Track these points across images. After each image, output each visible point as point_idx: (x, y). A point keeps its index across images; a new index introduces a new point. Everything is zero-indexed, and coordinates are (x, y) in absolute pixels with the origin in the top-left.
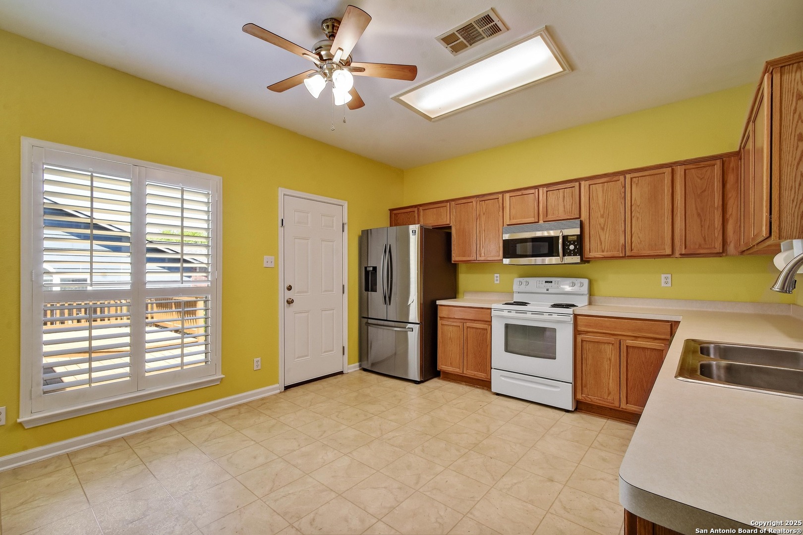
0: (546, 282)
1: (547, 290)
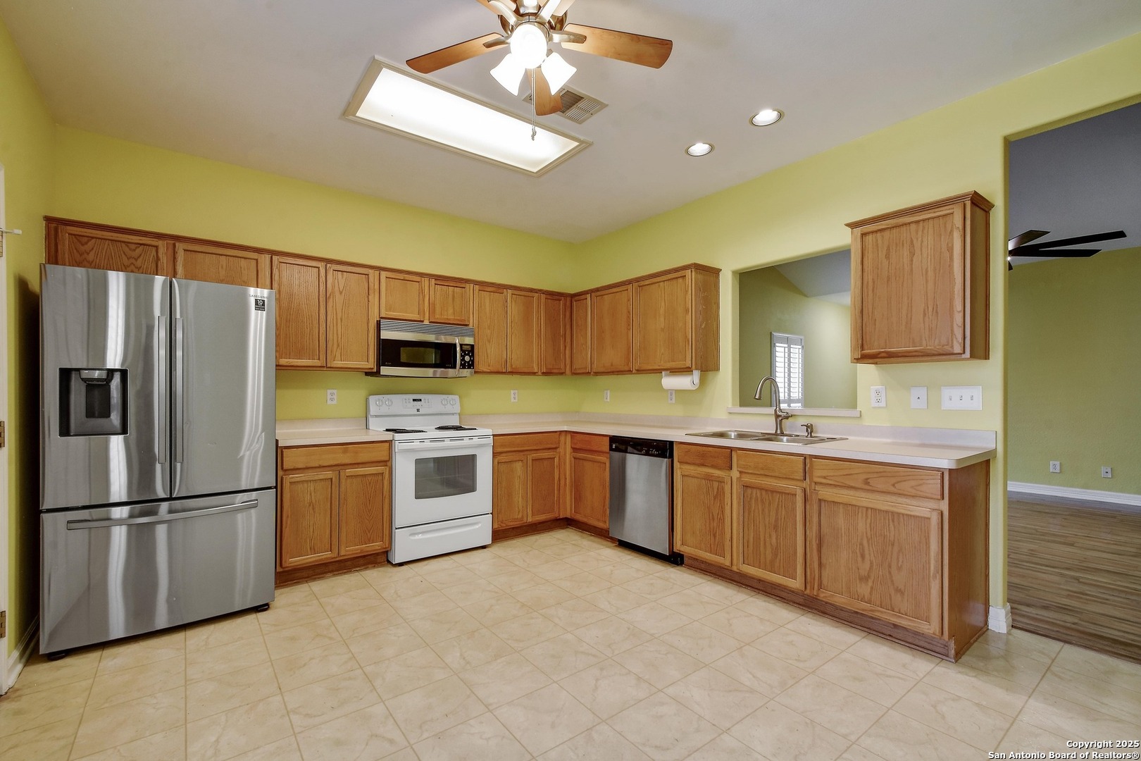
0: (414, 400)
1: (418, 410)
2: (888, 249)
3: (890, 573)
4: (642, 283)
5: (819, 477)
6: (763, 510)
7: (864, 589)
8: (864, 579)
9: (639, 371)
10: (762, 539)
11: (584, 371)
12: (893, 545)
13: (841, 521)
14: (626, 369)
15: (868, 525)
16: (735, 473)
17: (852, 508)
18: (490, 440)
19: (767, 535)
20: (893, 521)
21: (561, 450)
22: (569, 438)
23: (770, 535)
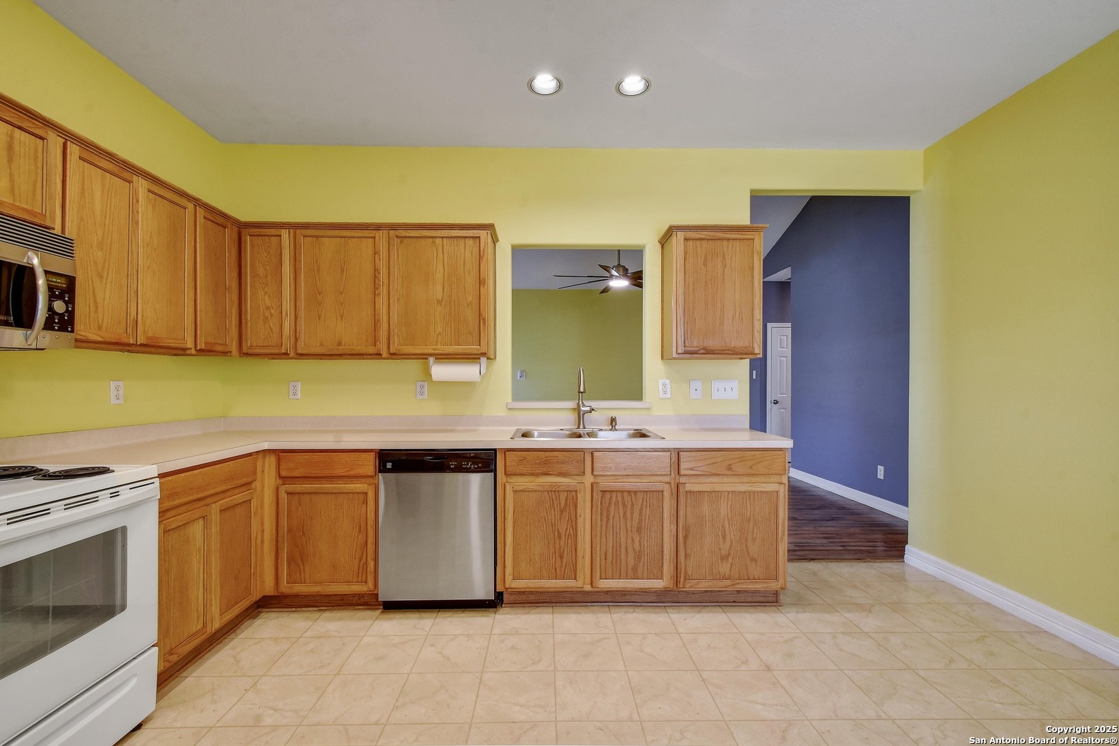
2: (706, 257)
3: (746, 546)
4: (403, 233)
5: (686, 469)
6: (625, 513)
7: (724, 568)
8: (724, 558)
9: (393, 356)
10: (623, 546)
11: (276, 351)
12: (749, 520)
13: (706, 509)
14: (372, 350)
15: (729, 507)
16: (588, 479)
17: (715, 495)
18: (154, 490)
19: (629, 541)
20: (749, 499)
21: (257, 484)
22: (271, 461)
23: (633, 540)
